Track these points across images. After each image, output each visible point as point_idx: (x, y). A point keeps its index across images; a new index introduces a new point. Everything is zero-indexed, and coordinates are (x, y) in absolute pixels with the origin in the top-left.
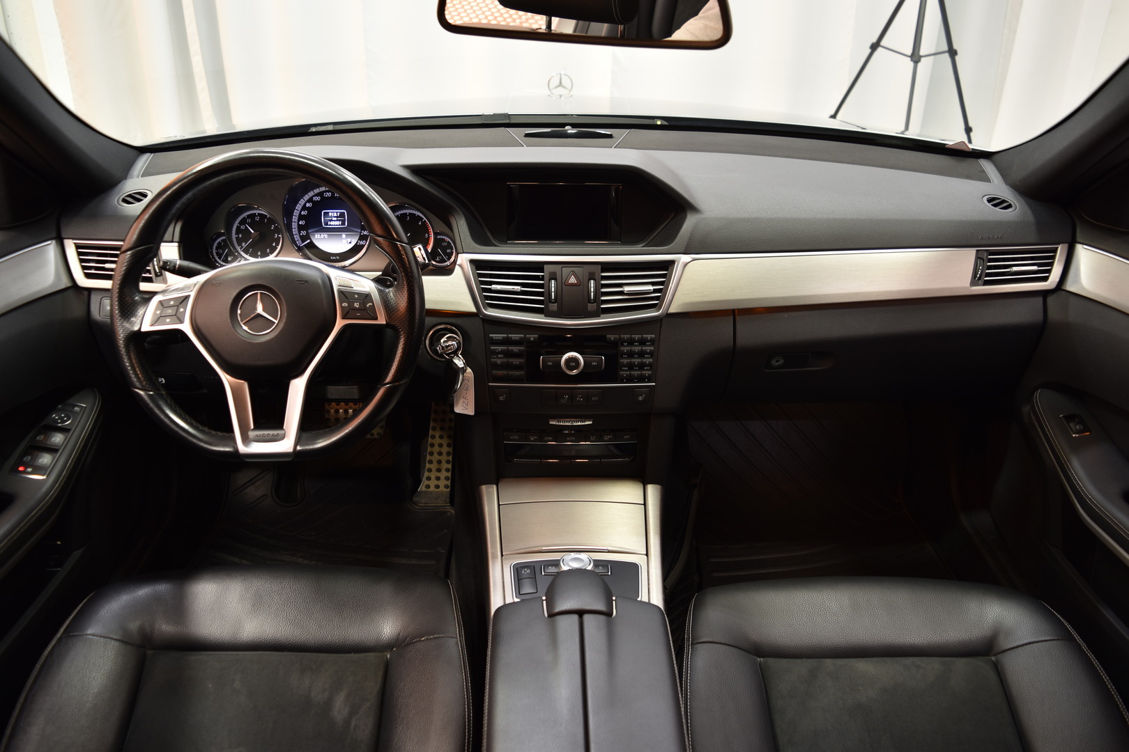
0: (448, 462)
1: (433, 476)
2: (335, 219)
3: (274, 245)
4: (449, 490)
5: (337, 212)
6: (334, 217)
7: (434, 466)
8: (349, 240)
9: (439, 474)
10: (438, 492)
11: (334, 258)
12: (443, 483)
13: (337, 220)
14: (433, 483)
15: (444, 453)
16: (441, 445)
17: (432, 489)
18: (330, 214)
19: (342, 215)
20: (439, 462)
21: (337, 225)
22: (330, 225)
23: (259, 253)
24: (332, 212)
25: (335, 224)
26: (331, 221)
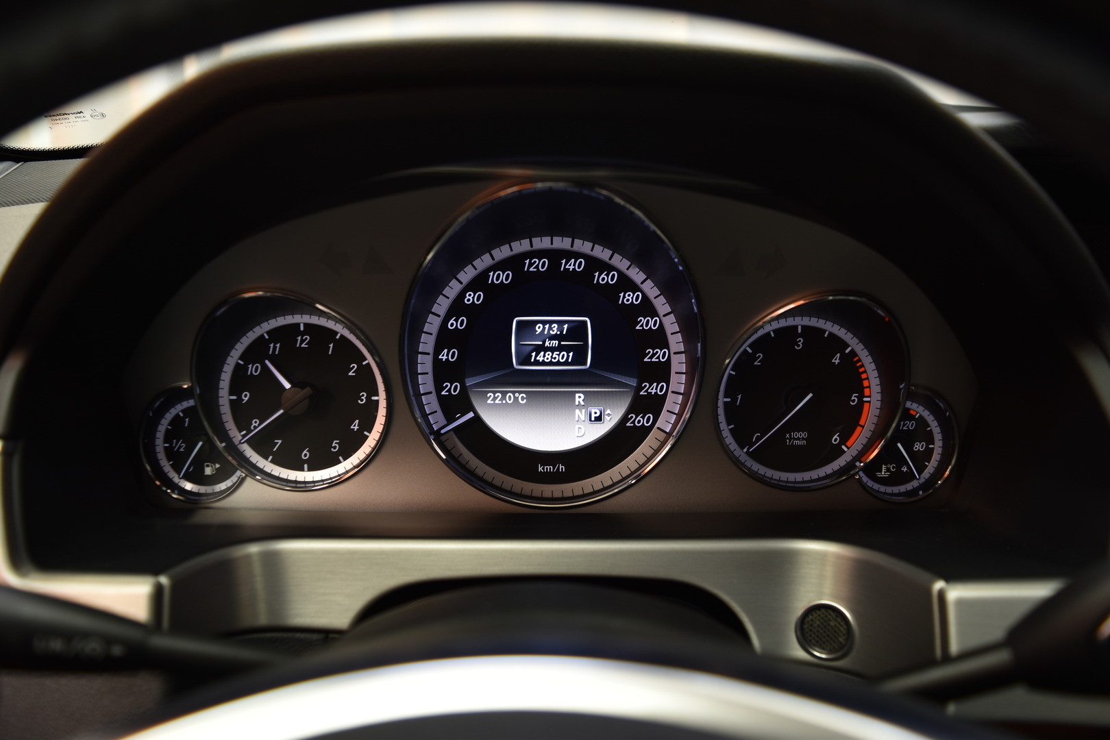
2: (555, 343)
3: (355, 426)
5: (561, 323)
6: (552, 338)
8: (595, 411)
11: (548, 468)
13: (560, 348)
18: (538, 328)
19: (577, 331)
21: (559, 363)
22: (537, 363)
23: (305, 455)
24: (544, 323)
25: (553, 359)
26: (540, 349)
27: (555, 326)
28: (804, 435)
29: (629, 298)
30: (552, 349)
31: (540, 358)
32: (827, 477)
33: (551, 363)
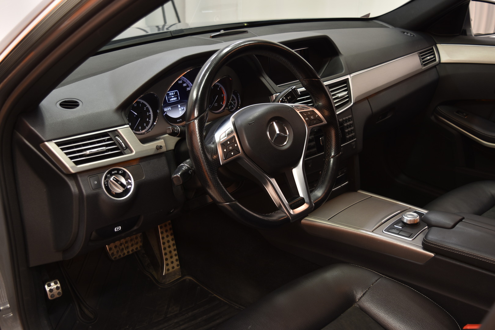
0: (175, 250)
1: (169, 262)
2: (173, 96)
3: (148, 120)
4: (179, 267)
5: (173, 92)
6: (173, 95)
7: (168, 256)
8: (182, 108)
9: (172, 260)
10: (174, 271)
11: (179, 120)
12: (176, 263)
13: (174, 97)
14: (170, 267)
15: (172, 246)
16: (168, 241)
17: (171, 270)
18: (170, 94)
19: (176, 93)
20: (170, 252)
21: (175, 100)
22: (171, 101)
23: (140, 128)
24: (171, 93)
25: (174, 99)
26: (171, 98)
27: (173, 93)
28: (217, 104)
29: (185, 85)
30: (173, 98)
31: (172, 100)
32: (222, 110)
33: (173, 100)
